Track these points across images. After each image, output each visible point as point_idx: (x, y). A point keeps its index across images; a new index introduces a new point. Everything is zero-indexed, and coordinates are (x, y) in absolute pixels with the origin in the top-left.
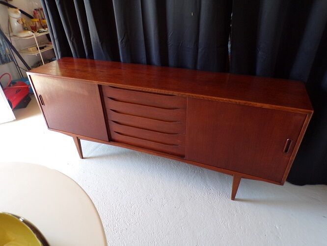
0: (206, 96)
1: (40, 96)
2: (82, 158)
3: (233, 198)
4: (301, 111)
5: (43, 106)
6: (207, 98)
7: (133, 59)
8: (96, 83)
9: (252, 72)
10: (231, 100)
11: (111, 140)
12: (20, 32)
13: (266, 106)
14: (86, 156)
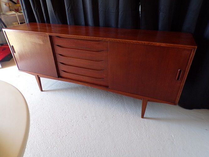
0: (122, 40)
1: (12, 46)
2: (42, 91)
3: (143, 117)
4: (188, 47)
5: (14, 53)
6: (122, 41)
7: (76, 23)
8: (48, 34)
9: (156, 28)
10: (138, 41)
11: (59, 76)
12: (7, 11)
13: (163, 45)
14: (45, 90)
